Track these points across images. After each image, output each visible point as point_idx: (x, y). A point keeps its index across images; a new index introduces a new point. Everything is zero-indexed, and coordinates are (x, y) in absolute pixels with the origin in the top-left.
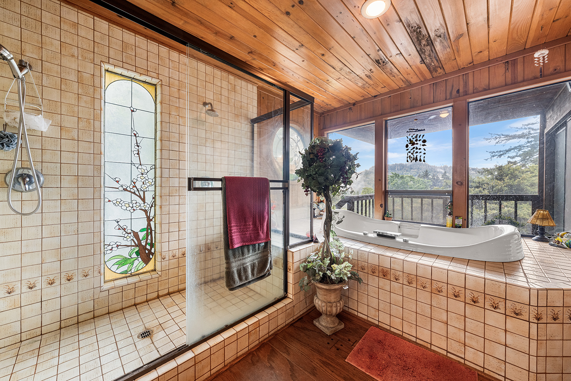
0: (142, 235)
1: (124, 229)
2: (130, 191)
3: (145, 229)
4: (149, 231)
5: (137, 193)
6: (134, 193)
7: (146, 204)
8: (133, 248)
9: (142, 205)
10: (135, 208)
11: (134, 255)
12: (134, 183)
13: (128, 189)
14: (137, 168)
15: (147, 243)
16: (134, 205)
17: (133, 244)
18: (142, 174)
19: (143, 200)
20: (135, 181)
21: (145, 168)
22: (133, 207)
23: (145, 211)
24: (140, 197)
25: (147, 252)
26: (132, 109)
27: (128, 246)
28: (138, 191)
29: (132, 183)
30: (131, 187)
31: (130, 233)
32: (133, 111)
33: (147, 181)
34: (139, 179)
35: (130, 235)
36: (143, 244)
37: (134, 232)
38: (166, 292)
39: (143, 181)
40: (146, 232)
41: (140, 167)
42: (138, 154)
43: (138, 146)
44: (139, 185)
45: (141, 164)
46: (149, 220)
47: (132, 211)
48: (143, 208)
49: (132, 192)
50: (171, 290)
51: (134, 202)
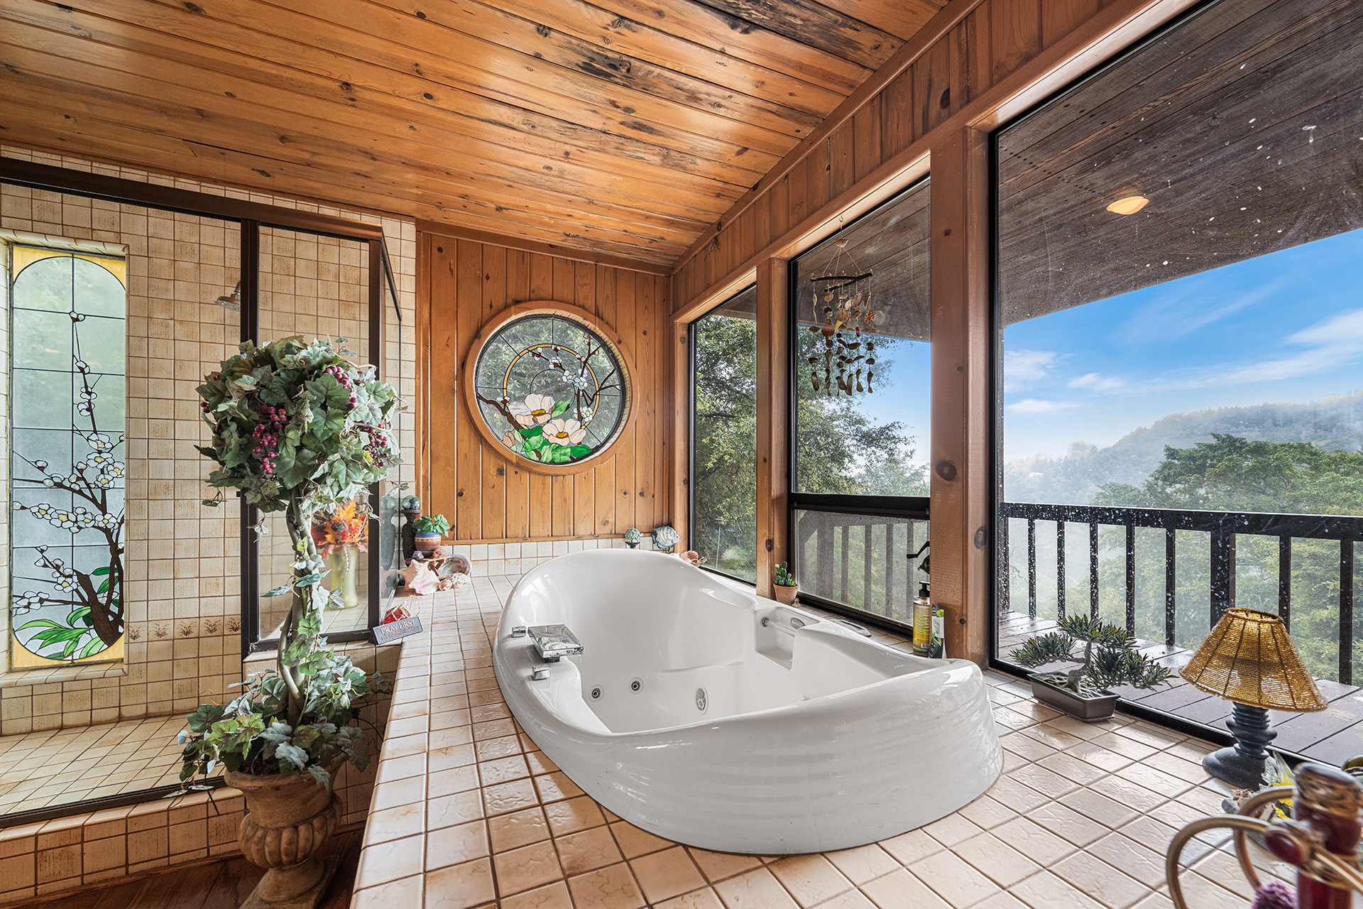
0: (97, 582)
1: (57, 568)
2: (70, 489)
3: (105, 568)
4: (116, 574)
5: (87, 492)
6: (80, 492)
7: (107, 516)
8: (76, 607)
9: (100, 518)
10: (82, 525)
11: (80, 623)
12: (81, 471)
13: (67, 484)
14: (88, 439)
15: (110, 600)
16: (81, 518)
17: (78, 600)
18: (100, 452)
19: (103, 507)
20: (81, 466)
21: (105, 439)
22: (76, 522)
23: (108, 532)
24: (94, 500)
25: (111, 619)
26: (75, 316)
27: (66, 603)
28: (90, 488)
29: (76, 471)
30: (73, 479)
31: (71, 576)
32: (75, 320)
33: (110, 468)
34: (92, 463)
35: (69, 580)
36: (102, 599)
37: (79, 574)
38: (141, 710)
39: (101, 466)
40: (107, 576)
41: (94, 437)
42: (89, 409)
43: (90, 394)
44: (90, 476)
45: (95, 431)
46: (116, 551)
47: (75, 529)
48: (102, 525)
49: (74, 491)
50: (152, 710)
51: (80, 511)
